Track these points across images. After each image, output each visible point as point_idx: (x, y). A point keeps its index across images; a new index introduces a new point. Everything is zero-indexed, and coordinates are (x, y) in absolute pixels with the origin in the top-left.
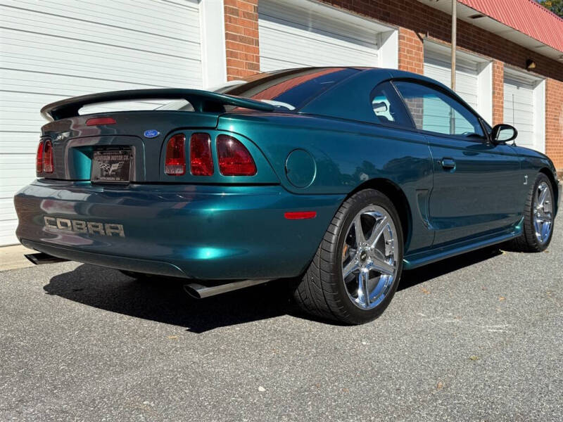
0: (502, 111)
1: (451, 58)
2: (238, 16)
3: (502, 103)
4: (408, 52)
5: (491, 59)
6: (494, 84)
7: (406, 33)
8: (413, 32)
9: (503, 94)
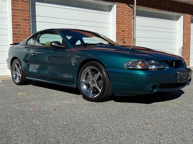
0: (190, 36)
2: (18, 2)
4: (122, 12)
5: (182, 14)
6: (184, 24)
7: (121, 5)
8: (125, 4)
9: (190, 29)
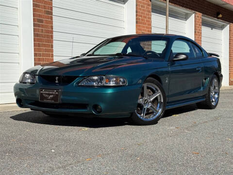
1: (165, 9)
3: (201, 38)
4: (142, 7)
5: (194, 11)
6: (195, 27)
